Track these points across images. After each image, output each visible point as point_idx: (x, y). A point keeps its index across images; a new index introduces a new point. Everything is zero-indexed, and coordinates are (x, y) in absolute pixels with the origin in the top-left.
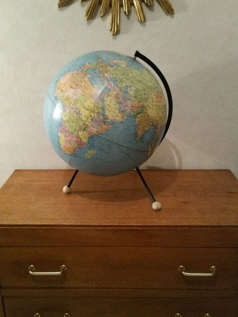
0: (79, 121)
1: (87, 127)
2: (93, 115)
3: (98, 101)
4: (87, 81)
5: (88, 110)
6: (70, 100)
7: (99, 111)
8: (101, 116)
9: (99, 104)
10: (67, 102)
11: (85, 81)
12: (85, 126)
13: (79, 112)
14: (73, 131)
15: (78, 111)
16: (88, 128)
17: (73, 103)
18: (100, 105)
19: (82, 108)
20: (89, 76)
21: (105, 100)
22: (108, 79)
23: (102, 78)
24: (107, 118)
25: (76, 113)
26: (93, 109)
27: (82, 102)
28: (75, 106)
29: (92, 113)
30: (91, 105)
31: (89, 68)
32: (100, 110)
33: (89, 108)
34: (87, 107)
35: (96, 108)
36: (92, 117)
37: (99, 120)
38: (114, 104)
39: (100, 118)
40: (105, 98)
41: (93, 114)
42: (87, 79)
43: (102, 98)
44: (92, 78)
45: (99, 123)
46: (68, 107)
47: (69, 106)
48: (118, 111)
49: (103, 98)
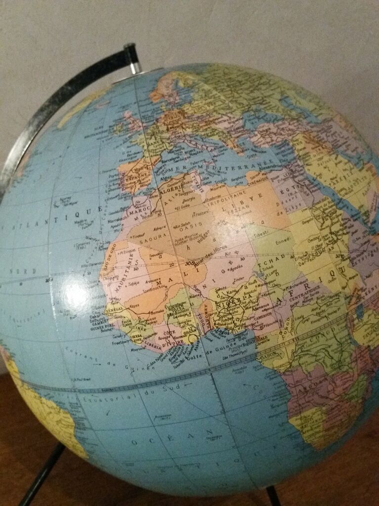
0: (330, 310)
1: (359, 298)
2: (340, 247)
3: (310, 199)
4: (215, 194)
5: (319, 251)
6: (240, 296)
7: (340, 218)
8: (357, 225)
9: (322, 204)
10: (240, 310)
11: (206, 200)
12: (354, 300)
13: (306, 286)
14: (336, 356)
15: (301, 289)
16: (363, 294)
17: (264, 289)
18: (326, 202)
19: (301, 268)
20: (194, 177)
21: (315, 176)
22: (243, 127)
23: (229, 142)
24: (367, 214)
25: (301, 299)
26: (326, 232)
27: (283, 256)
28: (276, 289)
29: (335, 246)
30: (314, 228)
31: (160, 165)
32: (339, 212)
33: (316, 243)
34: (309, 247)
35: (328, 222)
36: (346, 255)
37: (362, 241)
38: (336, 164)
39: (359, 234)
40: (308, 172)
41: (339, 242)
42: (206, 188)
43: (307, 183)
44: (210, 170)
45: (371, 248)
46: (261, 321)
47: (259, 313)
48: (355, 170)
49: (307, 178)
